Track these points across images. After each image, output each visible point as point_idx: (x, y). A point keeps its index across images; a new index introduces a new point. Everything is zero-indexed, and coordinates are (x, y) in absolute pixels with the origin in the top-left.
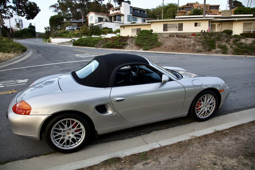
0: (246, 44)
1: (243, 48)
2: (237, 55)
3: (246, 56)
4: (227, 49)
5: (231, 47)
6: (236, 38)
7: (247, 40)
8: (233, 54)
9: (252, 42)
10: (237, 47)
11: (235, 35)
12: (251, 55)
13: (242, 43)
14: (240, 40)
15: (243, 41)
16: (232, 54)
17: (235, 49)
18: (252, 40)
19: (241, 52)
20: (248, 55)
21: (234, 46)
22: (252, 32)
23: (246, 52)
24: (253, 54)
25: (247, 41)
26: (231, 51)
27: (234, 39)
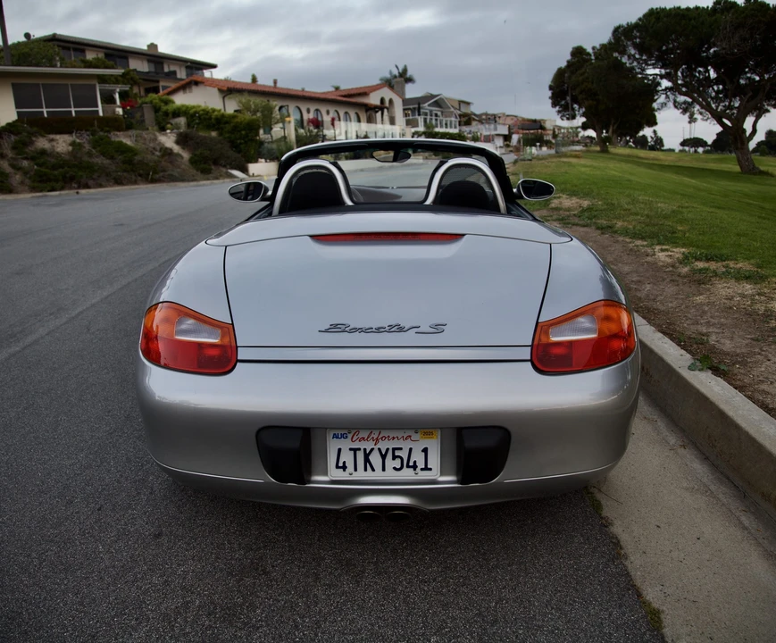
0: (58, 153)
1: (54, 167)
2: (49, 191)
3: (77, 193)
4: (6, 176)
5: (13, 166)
6: (16, 134)
7: (52, 140)
8: (33, 189)
9: (70, 145)
10: (36, 164)
11: (8, 124)
12: (87, 186)
13: (43, 152)
14: (32, 143)
15: (42, 143)
16: (31, 192)
17: (32, 173)
18: (69, 142)
19: (57, 181)
20: (79, 188)
21: (25, 163)
22: (46, 115)
23: (72, 179)
24: (91, 182)
25: (54, 143)
26: (22, 183)
27: (13, 138)
